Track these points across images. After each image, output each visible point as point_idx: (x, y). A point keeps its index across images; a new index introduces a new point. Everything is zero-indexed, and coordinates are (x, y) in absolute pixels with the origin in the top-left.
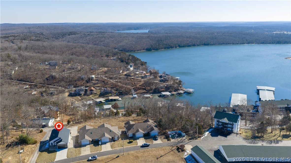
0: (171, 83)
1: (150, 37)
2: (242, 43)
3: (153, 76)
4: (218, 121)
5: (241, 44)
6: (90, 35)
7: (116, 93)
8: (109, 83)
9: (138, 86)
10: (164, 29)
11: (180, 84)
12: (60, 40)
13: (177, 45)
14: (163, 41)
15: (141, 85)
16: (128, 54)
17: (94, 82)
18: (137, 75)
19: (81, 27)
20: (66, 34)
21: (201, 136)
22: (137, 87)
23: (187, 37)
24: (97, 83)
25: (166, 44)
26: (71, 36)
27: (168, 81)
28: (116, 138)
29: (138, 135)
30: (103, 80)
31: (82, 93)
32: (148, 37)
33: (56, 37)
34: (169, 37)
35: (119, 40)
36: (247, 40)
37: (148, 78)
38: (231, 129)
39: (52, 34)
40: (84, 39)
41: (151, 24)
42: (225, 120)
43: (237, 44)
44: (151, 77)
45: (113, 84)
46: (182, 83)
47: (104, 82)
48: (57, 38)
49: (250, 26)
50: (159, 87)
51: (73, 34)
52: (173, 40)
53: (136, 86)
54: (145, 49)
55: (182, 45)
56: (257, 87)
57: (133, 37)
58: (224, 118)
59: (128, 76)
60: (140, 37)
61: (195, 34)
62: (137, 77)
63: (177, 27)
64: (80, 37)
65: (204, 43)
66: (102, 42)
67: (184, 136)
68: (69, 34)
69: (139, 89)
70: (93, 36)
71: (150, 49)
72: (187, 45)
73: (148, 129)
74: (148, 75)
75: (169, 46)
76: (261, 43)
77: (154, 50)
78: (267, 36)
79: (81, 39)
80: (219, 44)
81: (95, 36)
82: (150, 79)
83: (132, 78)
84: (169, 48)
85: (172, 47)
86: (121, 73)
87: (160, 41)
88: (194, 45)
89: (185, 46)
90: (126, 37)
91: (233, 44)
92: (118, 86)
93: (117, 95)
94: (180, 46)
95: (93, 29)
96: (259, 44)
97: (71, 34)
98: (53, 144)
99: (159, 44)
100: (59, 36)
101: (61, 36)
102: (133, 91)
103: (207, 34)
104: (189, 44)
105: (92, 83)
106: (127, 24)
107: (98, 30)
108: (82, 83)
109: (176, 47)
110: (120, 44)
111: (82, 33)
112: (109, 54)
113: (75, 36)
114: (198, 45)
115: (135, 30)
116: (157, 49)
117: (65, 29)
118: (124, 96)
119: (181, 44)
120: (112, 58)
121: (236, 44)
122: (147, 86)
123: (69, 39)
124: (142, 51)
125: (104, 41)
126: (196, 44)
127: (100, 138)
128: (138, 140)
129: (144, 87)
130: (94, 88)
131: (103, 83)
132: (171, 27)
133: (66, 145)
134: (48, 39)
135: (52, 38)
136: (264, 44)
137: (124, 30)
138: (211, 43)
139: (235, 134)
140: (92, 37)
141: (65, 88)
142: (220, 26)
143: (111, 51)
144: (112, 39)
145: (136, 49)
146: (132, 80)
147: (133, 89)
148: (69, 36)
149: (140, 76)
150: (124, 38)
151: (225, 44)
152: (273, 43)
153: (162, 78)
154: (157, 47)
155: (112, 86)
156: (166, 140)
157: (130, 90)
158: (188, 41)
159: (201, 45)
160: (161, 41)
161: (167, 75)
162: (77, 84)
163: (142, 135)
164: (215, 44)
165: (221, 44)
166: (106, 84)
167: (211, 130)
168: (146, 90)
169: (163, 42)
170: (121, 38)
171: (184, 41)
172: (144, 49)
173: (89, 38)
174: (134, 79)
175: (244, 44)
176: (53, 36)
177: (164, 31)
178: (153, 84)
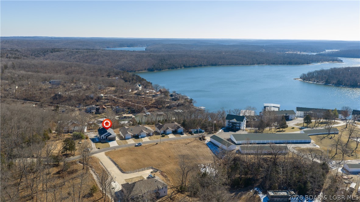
0: (183, 101)
1: (151, 56)
2: (252, 63)
3: (163, 95)
4: (229, 122)
5: (250, 64)
6: (78, 52)
7: (128, 111)
8: (119, 101)
9: (149, 104)
10: (164, 47)
11: (192, 102)
12: (41, 58)
13: (182, 65)
14: (167, 60)
15: (153, 103)
16: (130, 74)
17: (103, 101)
18: (148, 94)
19: (61, 42)
20: (47, 51)
21: (216, 132)
22: (148, 106)
23: (193, 57)
24: (107, 102)
25: (170, 64)
26: (54, 53)
27: (179, 99)
28: (151, 134)
29: (168, 131)
30: (113, 99)
31: (93, 111)
32: (149, 56)
33: (35, 54)
34: (172, 56)
35: (115, 58)
36: (257, 61)
37: (159, 96)
38: (239, 127)
39: (30, 51)
40: (72, 57)
41: (147, 40)
42: (234, 120)
43: (247, 64)
44: (162, 96)
45: (124, 103)
46: (193, 101)
47: (114, 100)
48: (37, 56)
49: (261, 45)
50: (172, 105)
51: (57, 51)
52: (178, 60)
53: (148, 104)
54: (147, 69)
55: (188, 65)
56: (264, 104)
57: (131, 55)
58: (233, 119)
59: (138, 95)
60: (139, 56)
61: (201, 54)
62: (148, 96)
63: (179, 44)
64: (67, 55)
65: (211, 63)
66: (95, 60)
67: (203, 132)
68: (51, 51)
69: (151, 107)
70: (84, 54)
71: (153, 69)
72: (193, 65)
73: (175, 127)
74: (159, 94)
75: (174, 66)
76: (271, 64)
77: (157, 70)
78: (279, 56)
79: (68, 57)
80: (227, 65)
81: (86, 54)
82: (161, 98)
83: (143, 97)
84: (174, 68)
85: (176, 68)
86: (130, 92)
87: (163, 60)
88: (201, 66)
89: (191, 67)
90: (123, 55)
91: (243, 64)
92: (129, 104)
93: (129, 113)
94: (185, 67)
95: (76, 45)
96: (269, 64)
97: (53, 50)
98: (104, 138)
99: (162, 64)
100: (39, 54)
101: (42, 53)
102: (145, 110)
103: (214, 53)
104: (195, 64)
105: (102, 102)
106: (117, 39)
107: (83, 46)
108: (91, 102)
109: (181, 67)
110: (118, 63)
111: (67, 50)
112: (111, 74)
113: (60, 53)
114: (205, 66)
115: (128, 47)
116: (160, 69)
117: (42, 44)
118: (137, 114)
119: (186, 64)
120: (114, 78)
121: (245, 64)
122: (159, 104)
123: (53, 57)
124: (143, 71)
125: (98, 60)
126: (203, 65)
127: (139, 133)
128: (168, 135)
129: (155, 106)
130: (105, 106)
131: (113, 102)
132: (172, 44)
133: (114, 138)
134: (27, 56)
135: (31, 56)
136: (275, 64)
137: (115, 47)
138: (219, 63)
139: (242, 130)
140: (82, 55)
141: (76, 107)
142: (228, 45)
143: (112, 70)
144: (107, 58)
145: (137, 69)
146: (143, 99)
147: (145, 107)
148: (52, 54)
149: (151, 95)
150: (121, 56)
151: (234, 64)
152: (284, 64)
153: (173, 97)
154: (161, 67)
155: (123, 105)
156: (190, 135)
157: (142, 108)
158: (194, 60)
159: (208, 65)
160: (165, 60)
161: (177, 94)
162: (86, 102)
163: (171, 132)
164: (223, 65)
165: (230, 65)
166: (117, 103)
167: (223, 128)
168: (158, 108)
169: (166, 62)
170: (117, 56)
171: (189, 61)
172: (145, 70)
173: (79, 57)
174: (145, 97)
175: (254, 64)
176: (31, 54)
177: (165, 49)
178: (164, 102)
